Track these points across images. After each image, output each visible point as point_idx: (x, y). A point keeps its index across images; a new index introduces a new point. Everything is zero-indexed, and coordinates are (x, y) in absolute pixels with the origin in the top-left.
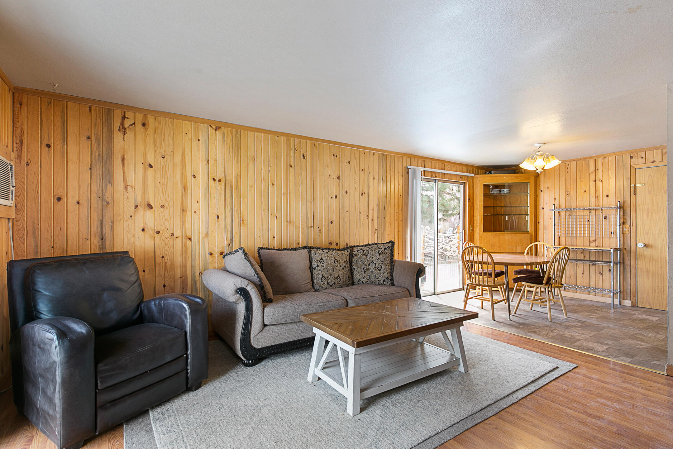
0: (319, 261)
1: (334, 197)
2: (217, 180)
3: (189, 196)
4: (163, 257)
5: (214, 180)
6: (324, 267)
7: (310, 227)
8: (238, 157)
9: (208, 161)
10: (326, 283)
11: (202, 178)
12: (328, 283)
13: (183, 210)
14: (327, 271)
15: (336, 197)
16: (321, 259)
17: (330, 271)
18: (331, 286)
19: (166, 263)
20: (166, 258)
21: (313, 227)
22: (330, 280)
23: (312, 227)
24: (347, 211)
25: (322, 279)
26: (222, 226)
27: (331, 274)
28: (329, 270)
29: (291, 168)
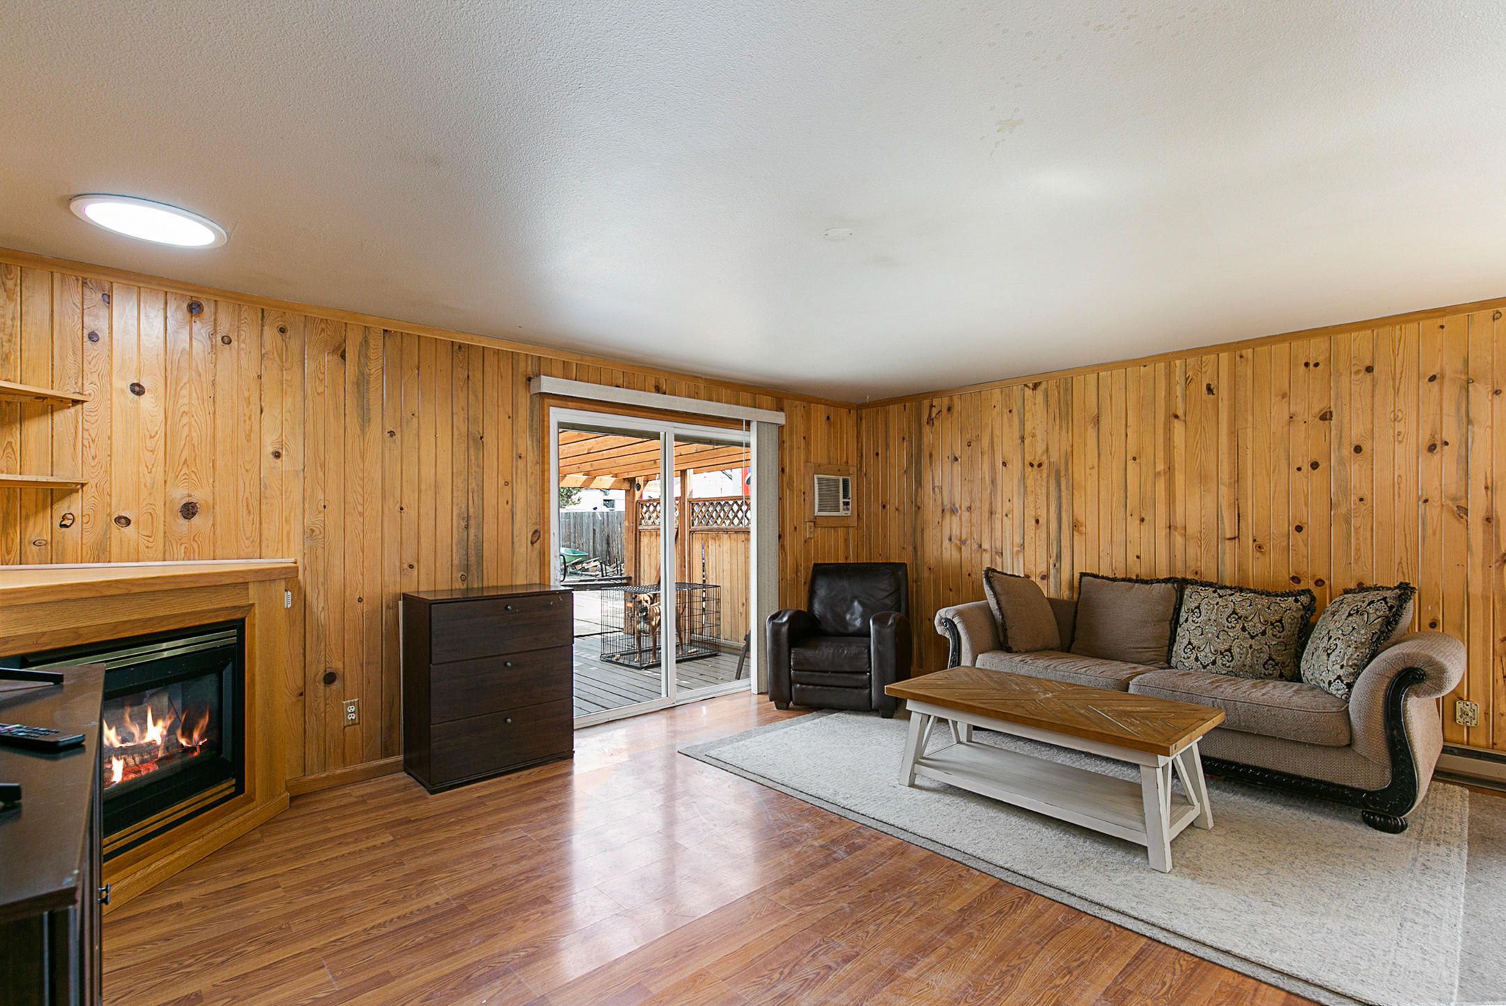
0: (1192, 611)
1: (1306, 467)
2: (1036, 464)
3: (999, 493)
4: (969, 575)
5: (1032, 465)
6: (1198, 624)
7: (1230, 539)
8: (1068, 423)
9: (1023, 439)
10: (1193, 657)
11: (1016, 465)
12: (1197, 659)
13: (991, 513)
14: (1202, 634)
15: (1315, 465)
16: (1196, 608)
17: (1210, 635)
18: (1204, 667)
19: (973, 583)
20: (973, 576)
21: (1237, 540)
22: (1203, 653)
23: (1234, 538)
24: (1361, 500)
25: (1186, 647)
26: (1044, 535)
27: (1208, 642)
28: (1207, 633)
29: (1176, 420)
